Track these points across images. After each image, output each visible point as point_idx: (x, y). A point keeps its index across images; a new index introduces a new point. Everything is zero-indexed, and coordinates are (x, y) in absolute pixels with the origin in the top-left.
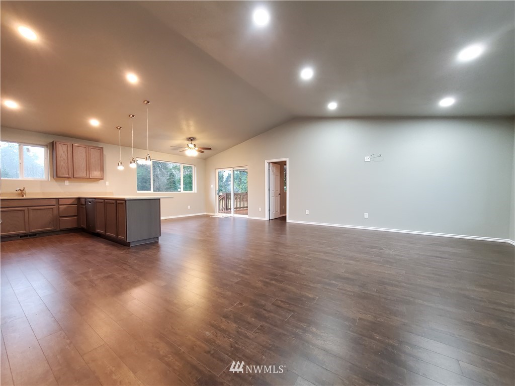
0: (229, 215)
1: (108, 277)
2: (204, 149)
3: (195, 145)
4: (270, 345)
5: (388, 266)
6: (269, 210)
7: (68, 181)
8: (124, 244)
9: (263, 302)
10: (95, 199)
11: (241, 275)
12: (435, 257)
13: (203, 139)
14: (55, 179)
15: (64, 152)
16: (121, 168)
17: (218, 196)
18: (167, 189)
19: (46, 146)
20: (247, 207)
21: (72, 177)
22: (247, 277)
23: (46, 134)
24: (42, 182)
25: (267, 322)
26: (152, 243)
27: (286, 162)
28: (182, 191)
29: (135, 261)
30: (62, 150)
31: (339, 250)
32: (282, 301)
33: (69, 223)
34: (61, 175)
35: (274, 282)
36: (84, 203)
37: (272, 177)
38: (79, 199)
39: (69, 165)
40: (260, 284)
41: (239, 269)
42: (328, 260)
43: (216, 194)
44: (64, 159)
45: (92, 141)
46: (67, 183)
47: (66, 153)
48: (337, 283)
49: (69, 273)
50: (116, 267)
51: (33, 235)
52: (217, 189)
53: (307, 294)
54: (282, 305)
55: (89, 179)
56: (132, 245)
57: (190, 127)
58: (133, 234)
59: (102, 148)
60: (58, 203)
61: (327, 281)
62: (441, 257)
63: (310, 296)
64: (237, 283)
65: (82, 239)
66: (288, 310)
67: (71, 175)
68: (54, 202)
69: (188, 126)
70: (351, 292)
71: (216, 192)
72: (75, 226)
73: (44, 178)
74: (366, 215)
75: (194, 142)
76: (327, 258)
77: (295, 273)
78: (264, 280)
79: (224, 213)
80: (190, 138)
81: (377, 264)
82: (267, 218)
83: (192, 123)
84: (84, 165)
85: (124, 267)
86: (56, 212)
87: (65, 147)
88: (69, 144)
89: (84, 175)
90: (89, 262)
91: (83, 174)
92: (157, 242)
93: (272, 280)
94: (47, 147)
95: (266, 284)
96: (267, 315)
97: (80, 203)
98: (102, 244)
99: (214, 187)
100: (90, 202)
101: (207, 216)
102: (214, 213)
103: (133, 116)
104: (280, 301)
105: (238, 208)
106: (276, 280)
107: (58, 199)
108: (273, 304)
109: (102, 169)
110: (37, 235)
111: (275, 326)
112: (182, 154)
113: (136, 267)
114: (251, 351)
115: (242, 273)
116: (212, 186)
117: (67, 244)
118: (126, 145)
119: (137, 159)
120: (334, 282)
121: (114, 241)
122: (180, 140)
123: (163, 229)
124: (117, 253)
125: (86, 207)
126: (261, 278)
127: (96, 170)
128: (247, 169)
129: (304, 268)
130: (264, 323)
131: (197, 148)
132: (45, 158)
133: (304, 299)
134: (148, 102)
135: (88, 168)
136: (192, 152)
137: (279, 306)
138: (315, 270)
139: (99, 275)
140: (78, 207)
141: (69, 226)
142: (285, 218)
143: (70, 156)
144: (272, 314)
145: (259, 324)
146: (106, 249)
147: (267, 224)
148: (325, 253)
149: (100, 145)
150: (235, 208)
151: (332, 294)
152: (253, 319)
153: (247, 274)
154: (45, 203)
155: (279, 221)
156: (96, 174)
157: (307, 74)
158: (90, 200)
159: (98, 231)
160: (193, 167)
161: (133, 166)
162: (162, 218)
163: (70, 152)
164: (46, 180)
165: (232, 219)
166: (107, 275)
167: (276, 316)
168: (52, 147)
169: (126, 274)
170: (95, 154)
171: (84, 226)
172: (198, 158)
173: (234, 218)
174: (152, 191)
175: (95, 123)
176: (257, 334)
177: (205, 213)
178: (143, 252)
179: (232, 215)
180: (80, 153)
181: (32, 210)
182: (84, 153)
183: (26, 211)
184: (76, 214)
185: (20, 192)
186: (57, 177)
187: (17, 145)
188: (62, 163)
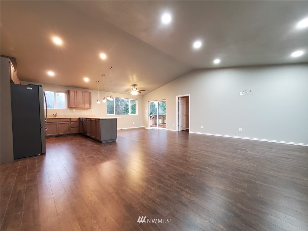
0: (156, 128)
1: (91, 157)
2: (141, 91)
3: (136, 89)
4: (162, 194)
5: (246, 161)
6: (179, 126)
8: (99, 142)
9: (163, 175)
11: (155, 160)
12: (283, 157)
13: (140, 86)
14: (69, 109)
15: (73, 95)
16: (99, 102)
17: (149, 117)
18: (124, 113)
19: (65, 92)
20: (166, 123)
21: (77, 108)
22: (158, 161)
23: (66, 86)
24: (64, 110)
25: (163, 184)
26: (113, 142)
27: (189, 96)
28: (130, 114)
29: (104, 150)
30: (72, 94)
31: (217, 150)
32: (173, 175)
33: (75, 130)
34: (72, 107)
35: (172, 165)
36: (82, 121)
37: (180, 106)
38: (79, 118)
39: (75, 101)
40: (164, 166)
41: (155, 157)
42: (207, 156)
43: (148, 116)
44: (73, 99)
45: (85, 89)
46: (74, 110)
48: (209, 168)
49: (74, 154)
50: (95, 152)
51: (60, 136)
52: (149, 113)
53: (189, 173)
54: (173, 176)
55: (84, 108)
56: (103, 142)
57: (134, 78)
58: (104, 137)
59: (90, 92)
60: (71, 121)
61: (203, 166)
62: (288, 158)
63: (190, 174)
64: (152, 164)
65: (80, 138)
66: (176, 179)
67: (76, 107)
68: (69, 120)
69: (133, 78)
70: (216, 173)
71: (148, 115)
72: (78, 132)
74: (241, 129)
75: (136, 87)
76: (207, 154)
77: (186, 161)
78: (167, 164)
79: (154, 126)
80: (134, 85)
81: (239, 160)
82: (177, 130)
83: (135, 77)
84: (82, 101)
85: (99, 153)
86: (69, 125)
87: (73, 92)
88: (75, 91)
89: (82, 106)
90: (83, 149)
92: (115, 142)
93: (171, 164)
95: (167, 166)
96: (164, 180)
97: (80, 120)
98: (89, 142)
99: (147, 111)
101: (144, 128)
102: (147, 126)
103: (104, 75)
104: (173, 174)
105: (161, 124)
106: (173, 164)
107: (70, 118)
108: (169, 176)
109: (90, 103)
110: (62, 136)
111: (167, 186)
112: (129, 94)
113: (104, 153)
114: (152, 196)
115: (156, 159)
116: (146, 111)
117: (74, 141)
118: (101, 90)
119: (107, 97)
120: (207, 168)
121: (95, 140)
122: (128, 86)
123: (119, 134)
124: (96, 146)
125: (82, 123)
126: (165, 163)
127: (87, 104)
128: (166, 101)
129: (191, 159)
130: (161, 184)
131: (137, 90)
132: (65, 98)
133: (186, 175)
134: (111, 68)
135: (84, 103)
136: (135, 93)
137: (172, 177)
138: (198, 160)
139: (87, 156)
140: (79, 122)
141: (75, 132)
142: (188, 130)
143: (76, 97)
144: (166, 181)
145: (159, 184)
146: (91, 144)
147: (177, 133)
148: (207, 151)
150: (159, 124)
151: (203, 174)
152: (156, 182)
153: (158, 160)
154: (65, 120)
155: (185, 132)
156: (87, 106)
157: (197, 45)
158: (84, 119)
159: (88, 135)
160: (136, 100)
161: (105, 101)
162: (117, 129)
163: (76, 95)
164: (65, 109)
165: (157, 130)
166: (90, 156)
167: (168, 181)
168: (68, 93)
169: (99, 156)
170: (87, 95)
171: (82, 132)
172: (139, 95)
173: (159, 130)
174: (114, 114)
175: (86, 80)
176: (156, 189)
177: (143, 127)
178: (108, 146)
179: (157, 128)
180: (80, 95)
181: (60, 124)
182: (82, 95)
183: (57, 124)
184: (78, 126)
185: (55, 115)
186: (70, 107)
187: (54, 92)
188: (72, 100)
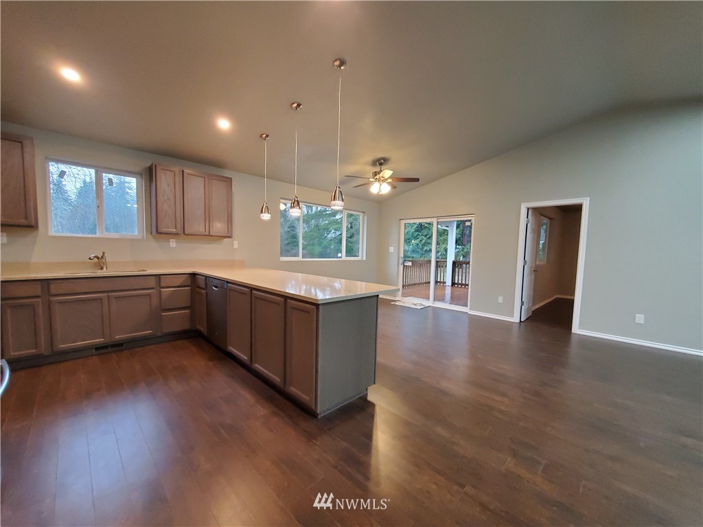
0: (423, 303)
6: (522, 303)
7: (174, 240)
10: (228, 282)
13: (404, 160)
14: (154, 237)
15: (169, 185)
16: (266, 216)
19: (139, 174)
21: (182, 233)
23: (140, 150)
24: (132, 240)
27: (581, 206)
28: (344, 257)
30: (165, 181)
33: (177, 320)
34: (164, 230)
36: (203, 285)
37: (530, 237)
38: (194, 275)
39: (178, 215)
43: (398, 264)
44: (169, 199)
46: (173, 243)
47: (173, 188)
51: (118, 346)
52: (401, 255)
55: (208, 237)
59: (231, 179)
60: (160, 285)
67: (180, 230)
68: (152, 283)
71: (399, 261)
72: (186, 326)
73: (136, 233)
80: (378, 160)
82: (516, 318)
84: (201, 211)
86: (155, 301)
87: (170, 177)
88: (176, 170)
89: (201, 229)
91: (199, 228)
94: (142, 177)
97: (196, 283)
99: (396, 250)
100: (216, 287)
102: (395, 297)
107: (158, 276)
109: (230, 219)
110: (125, 345)
119: (282, 201)
122: (361, 166)
125: (207, 293)
127: (219, 220)
131: (390, 180)
135: (208, 218)
136: (381, 187)
140: (192, 290)
143: (179, 193)
147: (513, 329)
149: (227, 174)
154: (136, 283)
156: (219, 227)
158: (216, 281)
159: (232, 349)
160: (361, 215)
163: (179, 186)
164: (139, 237)
168: (149, 176)
170: (218, 189)
171: (204, 329)
174: (300, 257)
175: (224, 124)
179: (431, 302)
180: (196, 188)
181: (116, 298)
182: (202, 187)
183: (106, 302)
184: (189, 305)
185: (96, 260)
186: (158, 232)
187: (93, 171)
188: (165, 206)
